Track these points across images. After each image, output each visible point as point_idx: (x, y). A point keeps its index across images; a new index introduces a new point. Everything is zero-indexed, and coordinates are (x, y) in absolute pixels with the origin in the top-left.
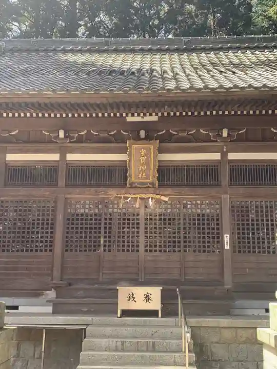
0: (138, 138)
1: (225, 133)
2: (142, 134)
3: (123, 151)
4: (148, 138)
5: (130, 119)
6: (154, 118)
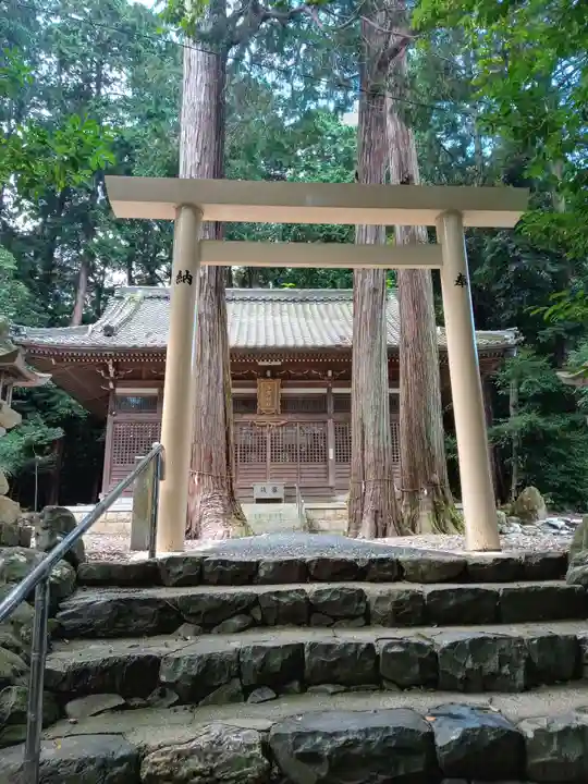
0: (265, 377)
1: (330, 373)
2: (269, 373)
3: (255, 386)
4: (274, 377)
5: (260, 363)
6: (279, 363)
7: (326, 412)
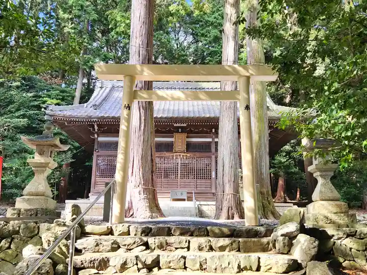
0: (178, 132)
2: (180, 130)
3: (172, 137)
4: (183, 132)
5: (175, 125)
6: (185, 125)
7: (211, 152)
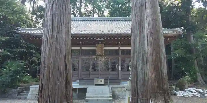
0: (99, 44)
1: (120, 43)
2: (100, 43)
3: (96, 47)
5: (97, 39)
7: (118, 55)
